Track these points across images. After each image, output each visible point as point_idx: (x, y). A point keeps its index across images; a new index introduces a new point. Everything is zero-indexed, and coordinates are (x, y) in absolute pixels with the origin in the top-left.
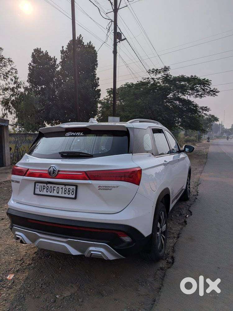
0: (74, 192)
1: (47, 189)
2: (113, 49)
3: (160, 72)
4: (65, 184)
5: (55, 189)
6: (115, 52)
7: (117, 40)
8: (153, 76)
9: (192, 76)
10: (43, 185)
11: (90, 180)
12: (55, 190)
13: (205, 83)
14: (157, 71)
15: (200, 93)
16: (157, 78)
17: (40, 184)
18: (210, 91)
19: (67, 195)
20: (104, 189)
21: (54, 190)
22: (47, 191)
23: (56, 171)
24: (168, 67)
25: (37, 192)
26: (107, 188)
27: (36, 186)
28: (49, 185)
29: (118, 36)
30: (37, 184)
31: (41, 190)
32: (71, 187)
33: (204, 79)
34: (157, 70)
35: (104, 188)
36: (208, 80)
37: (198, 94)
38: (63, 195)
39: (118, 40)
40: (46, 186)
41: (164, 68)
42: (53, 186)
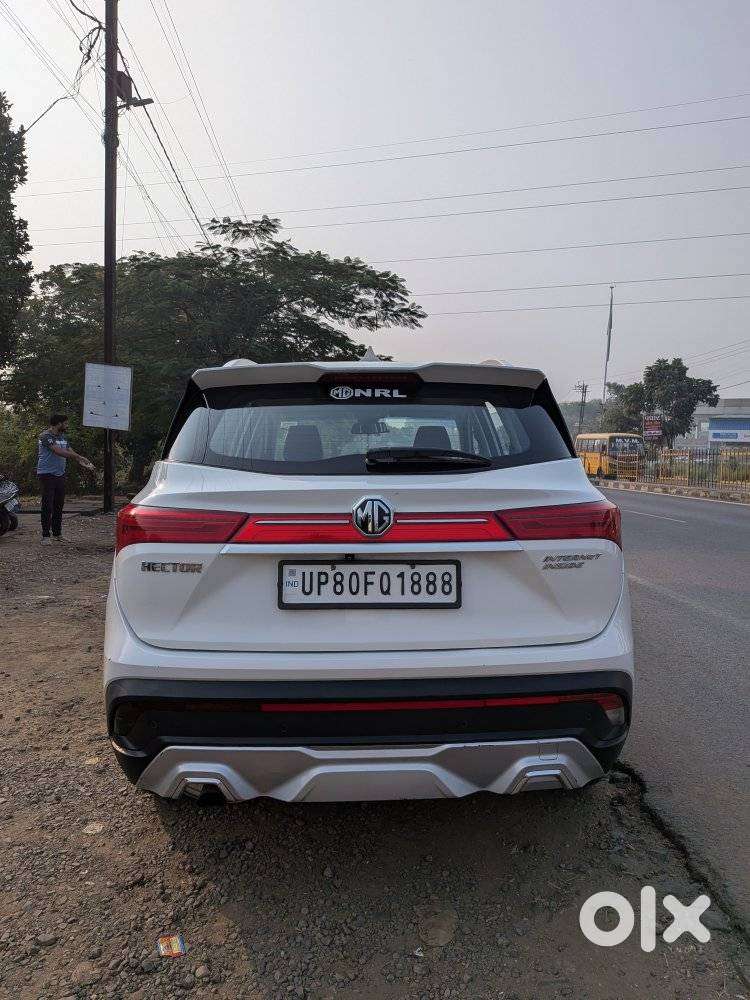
0: (454, 583)
1: (337, 583)
2: (103, 127)
3: (246, 233)
4: (413, 561)
5: (370, 578)
6: (111, 139)
7: (119, 99)
8: (223, 241)
9: (348, 260)
10: (316, 569)
11: (515, 537)
12: (372, 583)
13: (387, 285)
14: (239, 229)
15: (371, 314)
16: (244, 252)
17: (300, 569)
18: (403, 310)
19: (424, 598)
20: (560, 567)
21: (367, 583)
22: (339, 590)
23: (389, 515)
24: (276, 220)
25: (293, 595)
26: (572, 562)
27: (287, 578)
28: (346, 570)
29: (118, 87)
30: (287, 569)
31: (307, 589)
32: (439, 570)
33: (386, 274)
34: (240, 223)
35: (561, 562)
36: (395, 276)
37: (364, 318)
38: (409, 598)
39: (119, 102)
40: (331, 574)
41: (262, 222)
42: (361, 569)
